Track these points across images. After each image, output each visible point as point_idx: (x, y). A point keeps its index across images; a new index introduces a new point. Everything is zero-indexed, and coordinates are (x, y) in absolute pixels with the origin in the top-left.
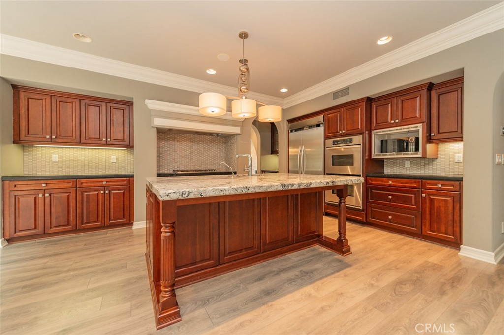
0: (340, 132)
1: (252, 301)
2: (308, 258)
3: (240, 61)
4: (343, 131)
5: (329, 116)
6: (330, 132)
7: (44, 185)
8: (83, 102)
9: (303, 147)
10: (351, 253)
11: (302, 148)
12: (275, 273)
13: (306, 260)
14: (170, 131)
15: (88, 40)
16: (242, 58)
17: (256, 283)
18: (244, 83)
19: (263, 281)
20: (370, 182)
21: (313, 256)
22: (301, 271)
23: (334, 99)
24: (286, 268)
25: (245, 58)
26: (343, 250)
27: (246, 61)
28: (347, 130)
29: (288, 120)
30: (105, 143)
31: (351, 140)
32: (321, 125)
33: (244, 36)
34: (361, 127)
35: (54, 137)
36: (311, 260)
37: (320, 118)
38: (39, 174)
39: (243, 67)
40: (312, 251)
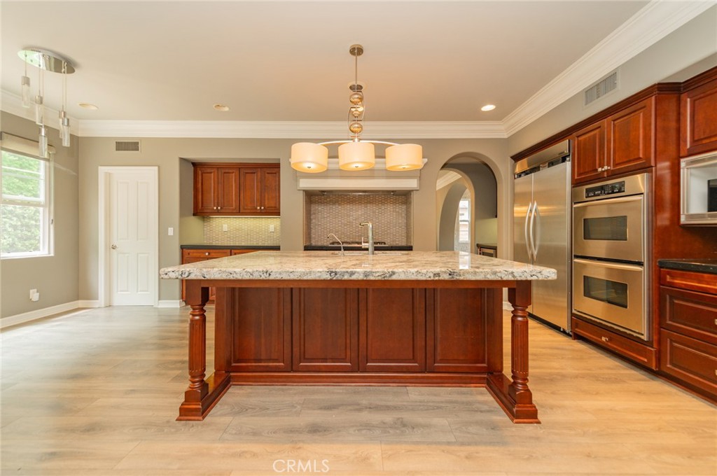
0: (600, 170)
1: (284, 432)
2: (438, 402)
3: (351, 88)
4: (606, 168)
5: (580, 139)
6: (582, 172)
7: (207, 254)
8: (242, 171)
9: (535, 204)
10: (539, 423)
11: (533, 205)
12: (357, 407)
13: (431, 404)
14: (322, 192)
15: (226, 109)
16: (353, 83)
17: (319, 411)
18: (356, 119)
19: (330, 412)
20: (668, 279)
21: (451, 402)
22: (398, 419)
23: (586, 104)
24: (382, 406)
25: (358, 84)
26: (515, 410)
27: (360, 88)
28: (615, 165)
29: (512, 157)
30: (259, 211)
31: (622, 184)
32: (568, 159)
33: (357, 51)
34: (645, 154)
35: (219, 208)
36: (438, 408)
37: (563, 146)
38: (214, 244)
39: (356, 96)
40: (459, 393)
